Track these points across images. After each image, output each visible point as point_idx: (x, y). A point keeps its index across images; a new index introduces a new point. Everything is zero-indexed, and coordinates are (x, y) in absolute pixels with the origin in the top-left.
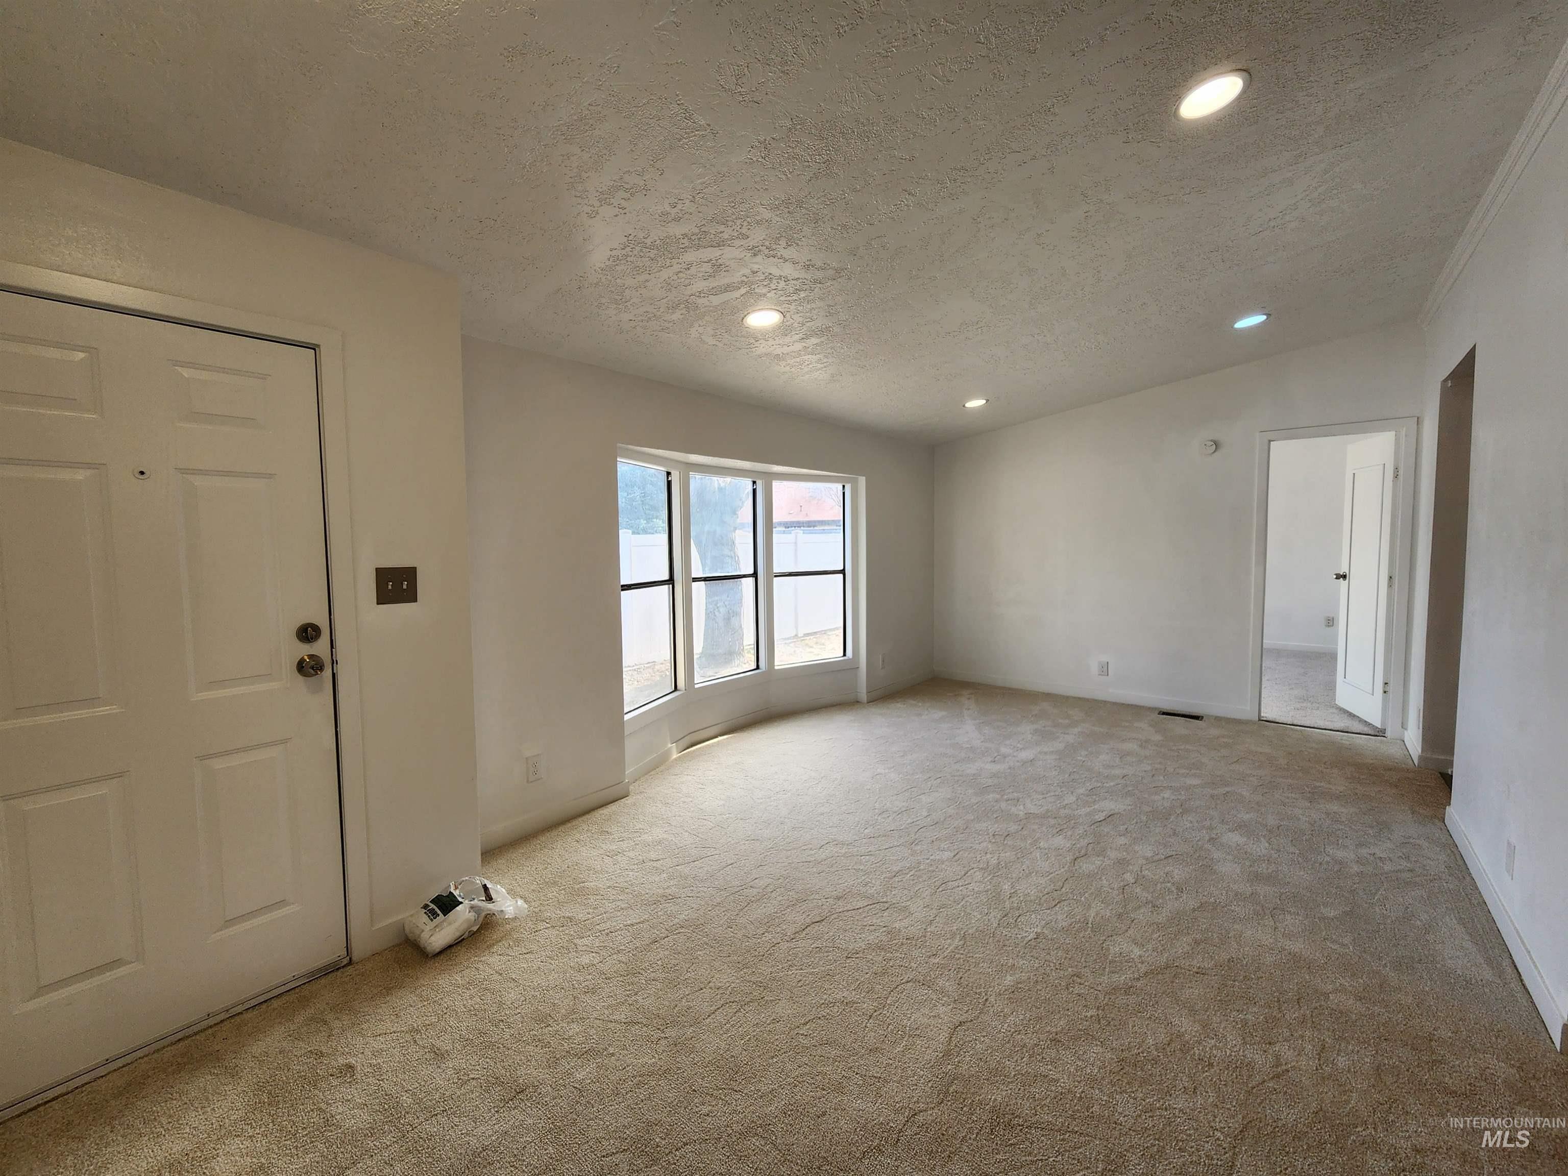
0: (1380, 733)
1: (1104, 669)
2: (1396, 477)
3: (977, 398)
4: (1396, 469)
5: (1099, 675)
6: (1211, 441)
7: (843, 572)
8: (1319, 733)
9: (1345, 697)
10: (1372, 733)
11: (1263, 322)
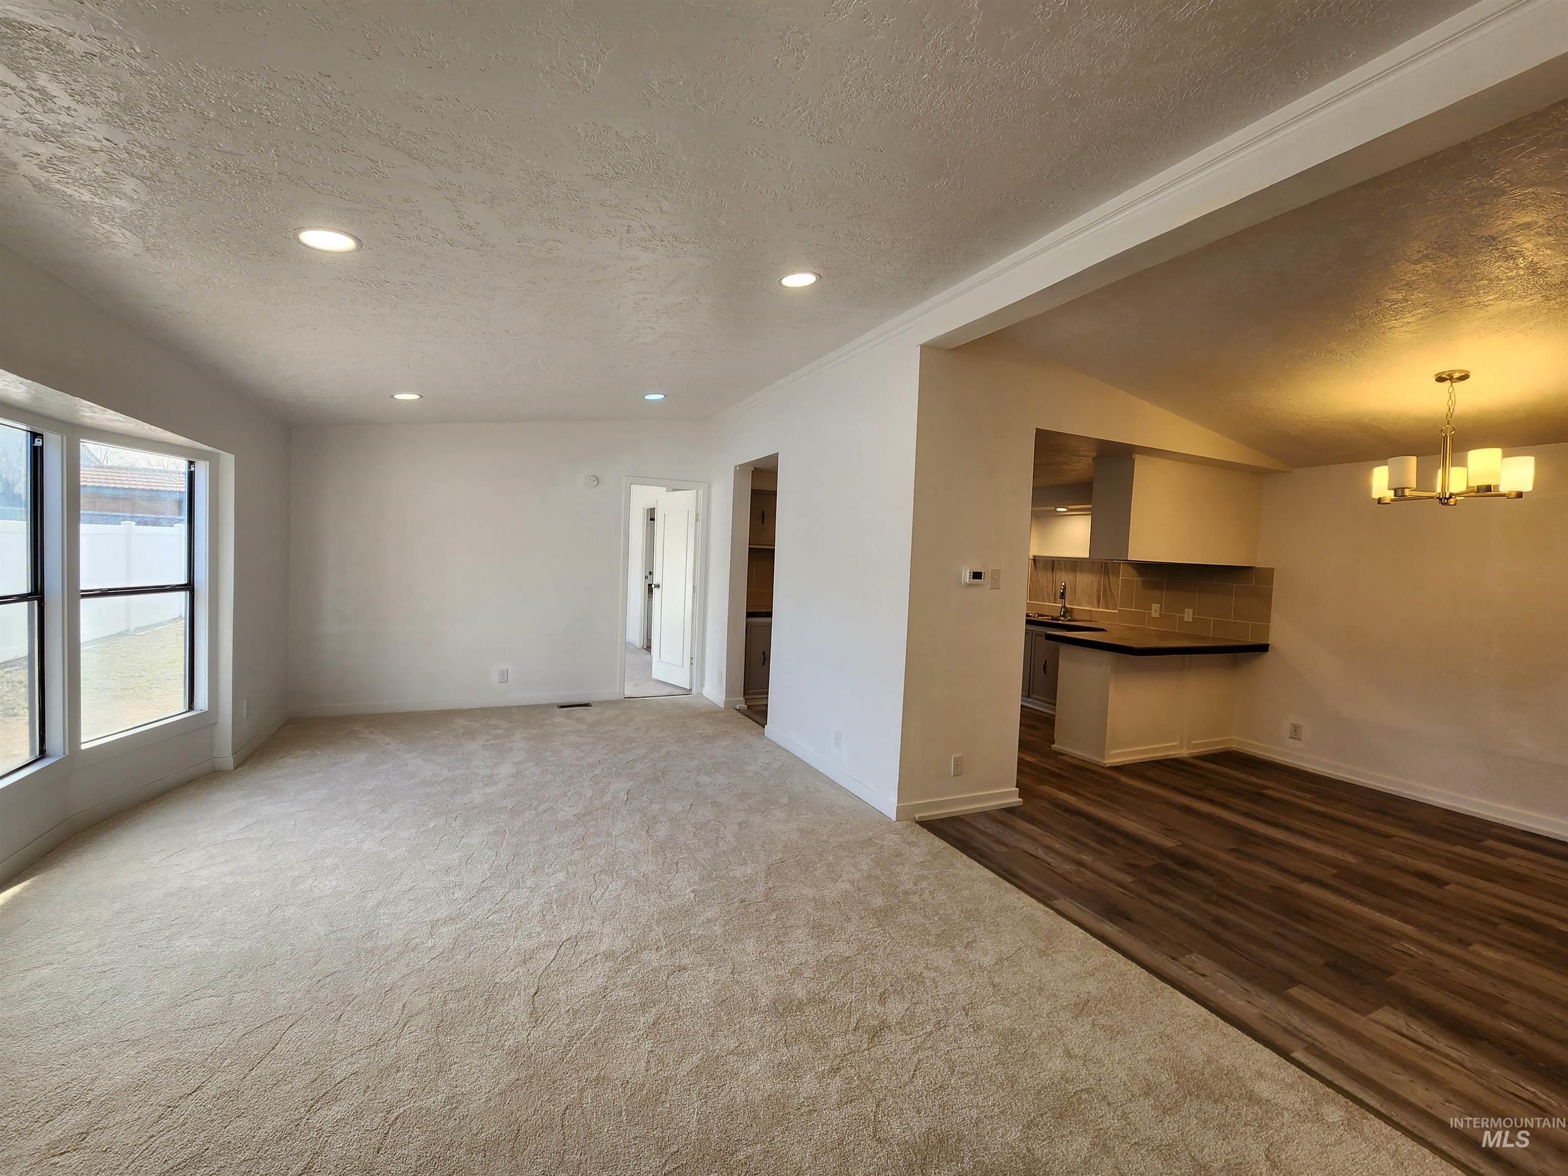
0: (689, 692)
1: (504, 676)
2: (697, 520)
3: (411, 391)
4: (697, 515)
5: (500, 683)
6: (594, 477)
7: (189, 587)
8: (663, 699)
9: (658, 672)
10: (684, 693)
11: (662, 399)
